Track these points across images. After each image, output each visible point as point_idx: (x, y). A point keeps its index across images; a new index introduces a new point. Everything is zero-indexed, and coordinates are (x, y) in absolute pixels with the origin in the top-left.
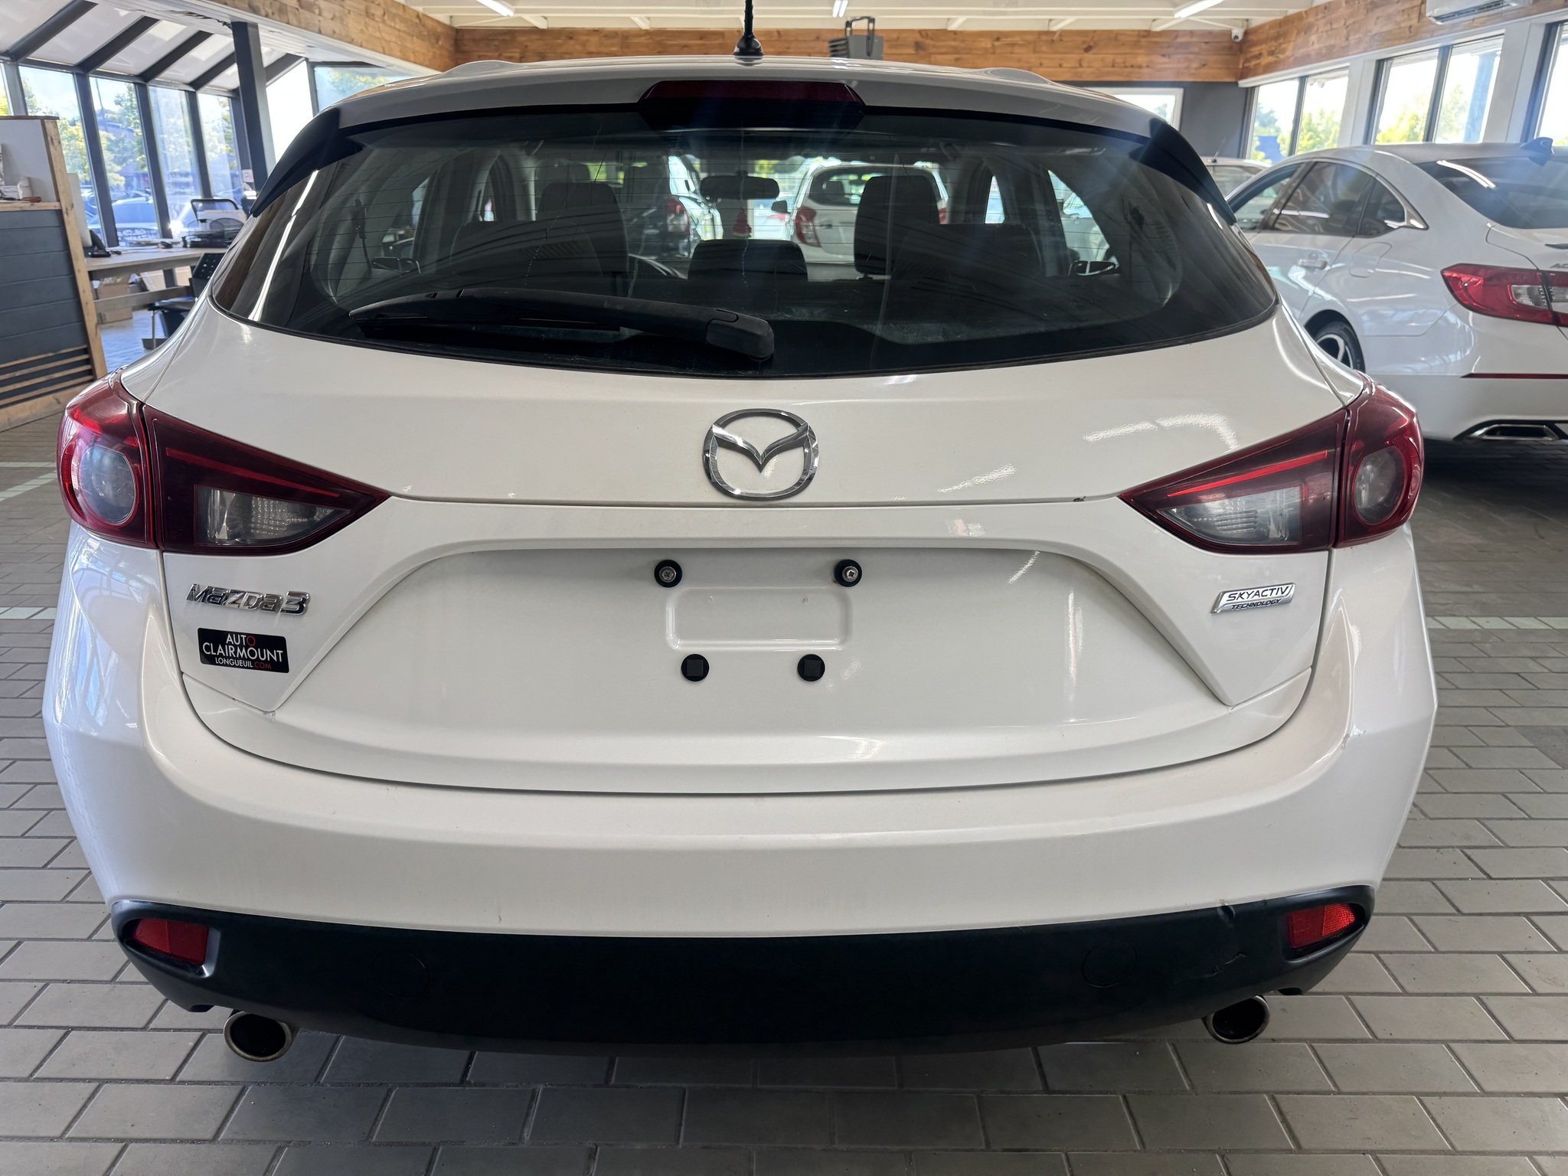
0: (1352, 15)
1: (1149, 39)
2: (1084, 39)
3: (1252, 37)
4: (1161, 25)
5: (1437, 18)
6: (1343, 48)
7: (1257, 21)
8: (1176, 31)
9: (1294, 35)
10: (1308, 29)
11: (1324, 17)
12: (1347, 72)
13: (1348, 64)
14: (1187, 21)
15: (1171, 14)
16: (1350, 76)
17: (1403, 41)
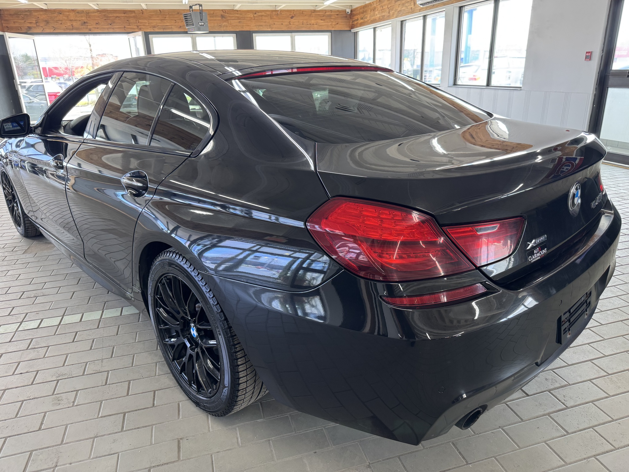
0: (389, 4)
1: (315, 13)
2: (290, 13)
3: (354, 12)
4: (319, 8)
5: (421, 4)
6: (388, 16)
7: (355, 6)
8: (325, 10)
9: (369, 11)
10: (374, 9)
11: (379, 5)
12: (391, 25)
13: (390, 23)
14: (329, 6)
15: (323, 3)
16: (392, 26)
17: (410, 13)
